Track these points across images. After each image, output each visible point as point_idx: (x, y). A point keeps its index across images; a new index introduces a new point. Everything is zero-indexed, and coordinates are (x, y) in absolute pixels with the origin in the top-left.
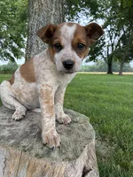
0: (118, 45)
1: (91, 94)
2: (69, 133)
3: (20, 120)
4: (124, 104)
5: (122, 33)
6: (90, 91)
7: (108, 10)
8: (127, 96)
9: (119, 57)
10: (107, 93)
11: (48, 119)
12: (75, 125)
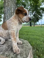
0: (33, 17)
1: (25, 33)
3: (3, 44)
5: (34, 14)
7: (29, 7)
8: (37, 33)
9: (33, 21)
11: (14, 43)
12: (24, 44)
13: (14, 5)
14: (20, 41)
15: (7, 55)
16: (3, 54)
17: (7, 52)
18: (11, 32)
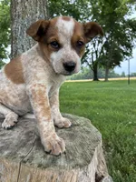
0: (102, 51)
1: (80, 101)
2: (72, 137)
4: (114, 109)
5: (104, 40)
6: (79, 99)
7: (90, 18)
9: (103, 64)
10: (96, 99)
13: (41, 11)
14: (63, 119)
15: (23, 157)
16: (13, 156)
17: (24, 149)
18: (33, 90)
